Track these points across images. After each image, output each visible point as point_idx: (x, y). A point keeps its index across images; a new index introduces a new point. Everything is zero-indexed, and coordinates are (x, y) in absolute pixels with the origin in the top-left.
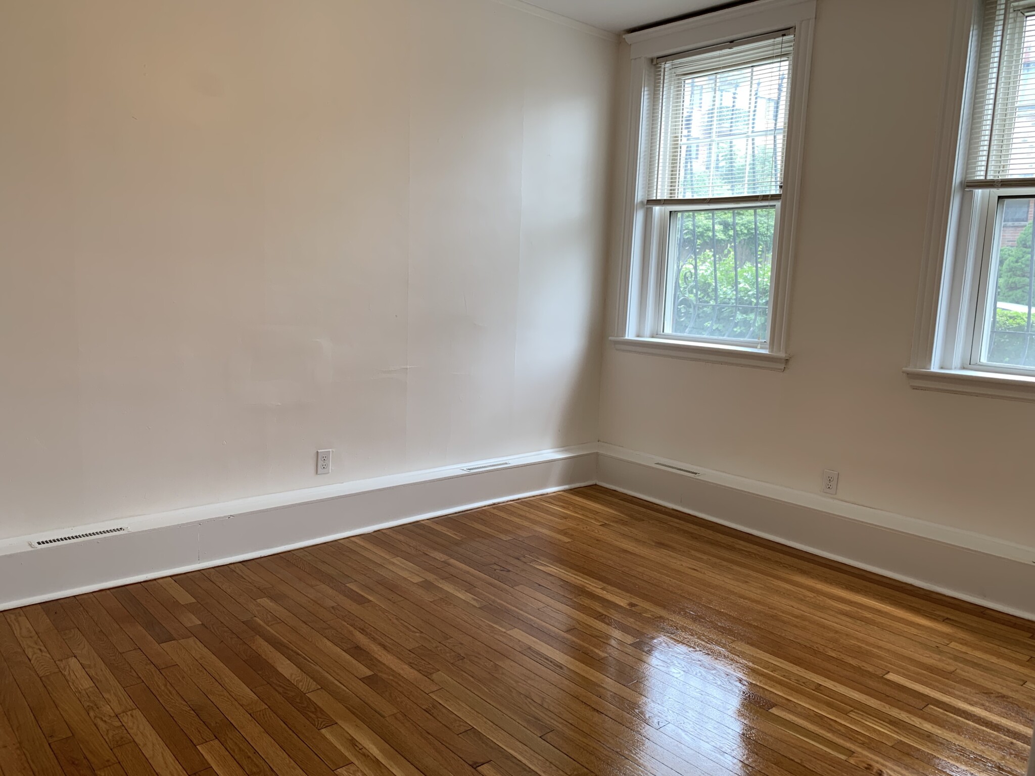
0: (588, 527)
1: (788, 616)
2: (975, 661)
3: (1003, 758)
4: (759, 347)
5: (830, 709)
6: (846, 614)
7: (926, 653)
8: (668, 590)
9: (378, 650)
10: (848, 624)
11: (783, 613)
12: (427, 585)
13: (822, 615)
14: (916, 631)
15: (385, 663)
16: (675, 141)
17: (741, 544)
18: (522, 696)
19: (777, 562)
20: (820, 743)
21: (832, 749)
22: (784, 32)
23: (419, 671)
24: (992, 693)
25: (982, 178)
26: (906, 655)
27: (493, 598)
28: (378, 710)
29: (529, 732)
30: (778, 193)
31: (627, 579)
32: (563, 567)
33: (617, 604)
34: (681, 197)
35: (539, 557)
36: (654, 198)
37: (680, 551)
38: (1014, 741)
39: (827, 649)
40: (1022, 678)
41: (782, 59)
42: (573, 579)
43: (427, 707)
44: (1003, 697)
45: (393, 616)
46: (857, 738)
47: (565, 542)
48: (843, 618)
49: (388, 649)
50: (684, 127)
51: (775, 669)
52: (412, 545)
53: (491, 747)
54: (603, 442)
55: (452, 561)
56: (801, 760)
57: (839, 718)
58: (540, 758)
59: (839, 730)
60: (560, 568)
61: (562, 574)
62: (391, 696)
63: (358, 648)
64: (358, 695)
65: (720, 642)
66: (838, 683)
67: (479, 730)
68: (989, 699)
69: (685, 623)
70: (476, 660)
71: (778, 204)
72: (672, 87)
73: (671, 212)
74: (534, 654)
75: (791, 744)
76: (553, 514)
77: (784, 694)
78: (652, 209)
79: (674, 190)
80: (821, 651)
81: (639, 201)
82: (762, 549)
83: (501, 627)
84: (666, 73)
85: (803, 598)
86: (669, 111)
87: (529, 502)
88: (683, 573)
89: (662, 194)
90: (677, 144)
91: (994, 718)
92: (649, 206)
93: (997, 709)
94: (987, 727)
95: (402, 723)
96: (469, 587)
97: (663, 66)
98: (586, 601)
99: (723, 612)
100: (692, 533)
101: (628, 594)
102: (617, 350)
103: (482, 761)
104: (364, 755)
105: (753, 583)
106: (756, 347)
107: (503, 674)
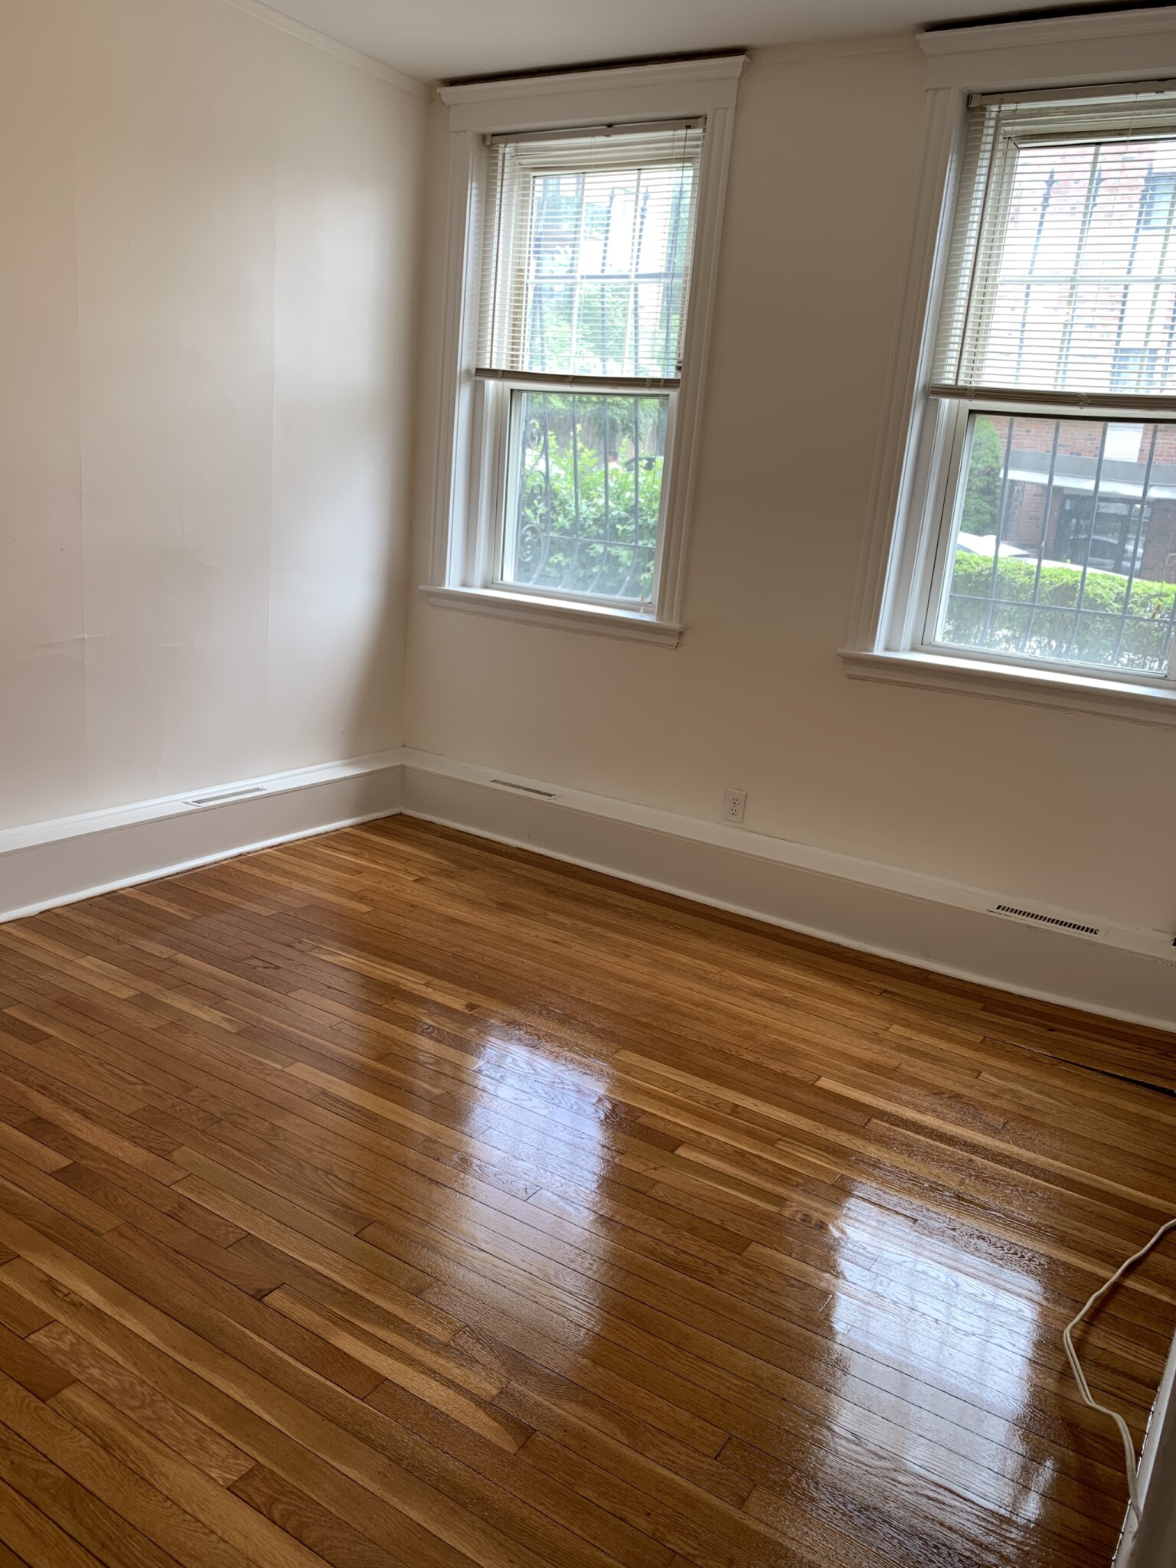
0: (396, 885)
1: (687, 1005)
2: (922, 1049)
3: (962, 1182)
4: (642, 611)
5: (752, 1140)
6: (762, 995)
7: (865, 1044)
8: (520, 978)
9: (76, 1121)
10: (765, 1010)
11: (680, 1000)
12: (145, 1002)
13: (732, 999)
14: (850, 1013)
15: (90, 1141)
16: (519, 277)
17: (616, 898)
18: (320, 1172)
19: (665, 921)
20: (743, 1192)
21: (760, 1199)
22: (688, 121)
23: (149, 1149)
24: (944, 1093)
25: (951, 382)
26: (840, 1050)
27: (257, 1014)
28: (87, 1223)
29: (336, 1229)
30: (672, 376)
31: (462, 965)
32: (363, 954)
33: (451, 1008)
34: (526, 370)
35: (323, 940)
36: (488, 367)
37: (533, 914)
38: (973, 1157)
39: (741, 1051)
40: (976, 1068)
41: (686, 165)
42: (379, 972)
43: (170, 1208)
44: (957, 1097)
45: (92, 1059)
46: (789, 1179)
47: (362, 913)
48: (758, 1001)
49: (91, 1116)
50: (532, 255)
51: (677, 1087)
52: (109, 933)
53: (281, 1262)
54: (410, 748)
55: (181, 957)
56: (722, 1220)
57: (765, 1152)
58: (359, 1269)
59: (766, 1170)
60: (359, 956)
61: (362, 966)
62: (107, 1197)
63: (39, 1120)
64: (50, 1203)
65: (601, 1054)
66: (758, 1099)
67: (260, 1237)
68: (941, 1102)
69: (549, 1028)
70: (240, 1120)
71: (674, 394)
72: (516, 188)
73: (512, 390)
74: (329, 1101)
75: (708, 1200)
76: (338, 867)
77: (692, 1123)
78: (483, 384)
79: (517, 356)
80: (734, 1054)
81: (463, 369)
82: (644, 904)
83: (275, 1061)
84: (506, 163)
85: (704, 975)
86: (510, 227)
87: (298, 849)
88: (540, 948)
89: (500, 361)
90: (522, 283)
91: (949, 1128)
92: (478, 379)
93: (951, 1114)
94: (941, 1141)
95: (131, 1241)
96: (216, 1000)
97: (501, 151)
98: (403, 1007)
99: (599, 1006)
100: (547, 885)
101: (465, 990)
102: (432, 605)
103: (269, 1286)
104: (73, 1304)
105: (636, 956)
106: (637, 611)
107: (286, 1140)
